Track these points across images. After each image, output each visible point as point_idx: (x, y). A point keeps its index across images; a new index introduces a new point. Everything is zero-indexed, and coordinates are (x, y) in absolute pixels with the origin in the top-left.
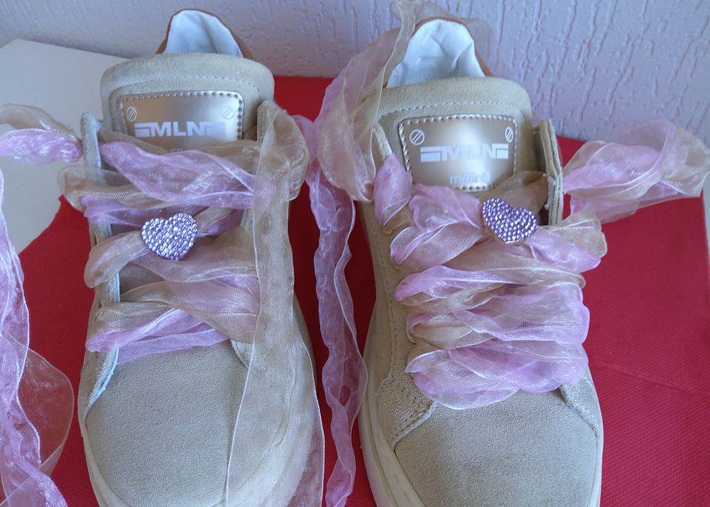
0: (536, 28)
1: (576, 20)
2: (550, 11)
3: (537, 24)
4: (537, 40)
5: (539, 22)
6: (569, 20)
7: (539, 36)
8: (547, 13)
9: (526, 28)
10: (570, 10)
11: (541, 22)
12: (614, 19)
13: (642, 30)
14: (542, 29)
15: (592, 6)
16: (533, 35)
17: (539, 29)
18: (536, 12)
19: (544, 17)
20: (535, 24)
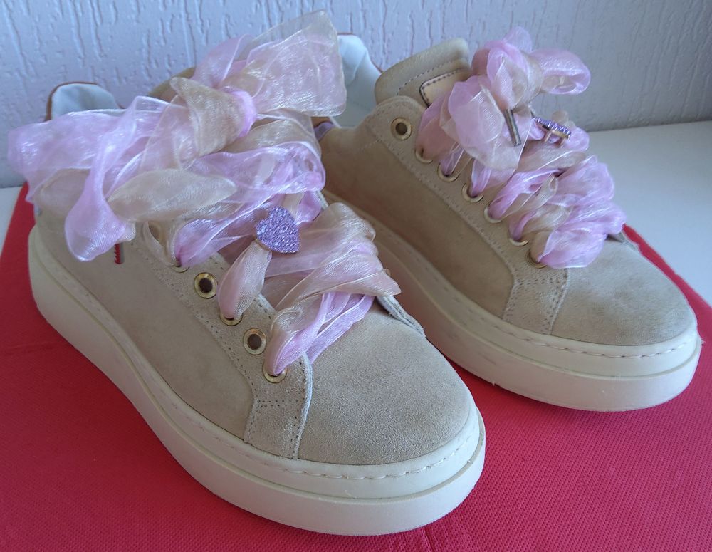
0: (384, 53)
1: (416, 36)
2: (393, 34)
3: (384, 48)
4: (387, 62)
5: (386, 47)
6: (409, 38)
7: (387, 59)
8: (390, 35)
9: (375, 53)
10: (409, 29)
11: (387, 45)
12: (445, 29)
13: (468, 34)
14: (389, 52)
15: (426, 22)
16: (382, 59)
17: (386, 52)
18: (381, 38)
19: (389, 40)
20: (382, 49)
